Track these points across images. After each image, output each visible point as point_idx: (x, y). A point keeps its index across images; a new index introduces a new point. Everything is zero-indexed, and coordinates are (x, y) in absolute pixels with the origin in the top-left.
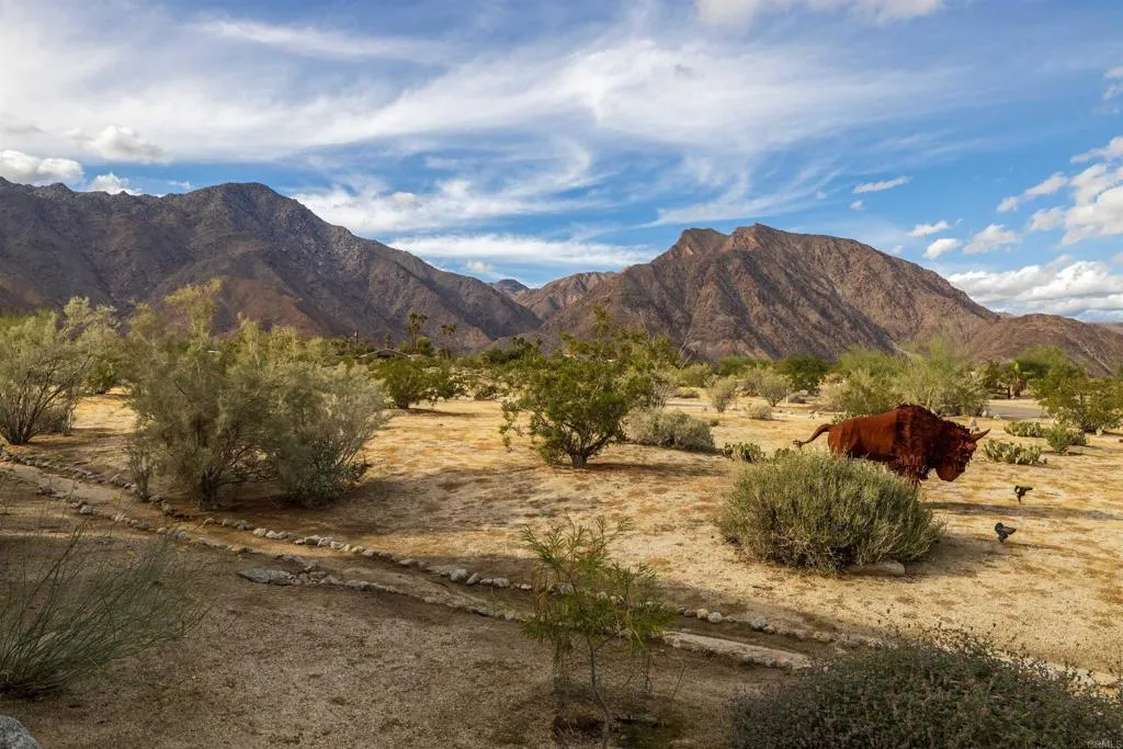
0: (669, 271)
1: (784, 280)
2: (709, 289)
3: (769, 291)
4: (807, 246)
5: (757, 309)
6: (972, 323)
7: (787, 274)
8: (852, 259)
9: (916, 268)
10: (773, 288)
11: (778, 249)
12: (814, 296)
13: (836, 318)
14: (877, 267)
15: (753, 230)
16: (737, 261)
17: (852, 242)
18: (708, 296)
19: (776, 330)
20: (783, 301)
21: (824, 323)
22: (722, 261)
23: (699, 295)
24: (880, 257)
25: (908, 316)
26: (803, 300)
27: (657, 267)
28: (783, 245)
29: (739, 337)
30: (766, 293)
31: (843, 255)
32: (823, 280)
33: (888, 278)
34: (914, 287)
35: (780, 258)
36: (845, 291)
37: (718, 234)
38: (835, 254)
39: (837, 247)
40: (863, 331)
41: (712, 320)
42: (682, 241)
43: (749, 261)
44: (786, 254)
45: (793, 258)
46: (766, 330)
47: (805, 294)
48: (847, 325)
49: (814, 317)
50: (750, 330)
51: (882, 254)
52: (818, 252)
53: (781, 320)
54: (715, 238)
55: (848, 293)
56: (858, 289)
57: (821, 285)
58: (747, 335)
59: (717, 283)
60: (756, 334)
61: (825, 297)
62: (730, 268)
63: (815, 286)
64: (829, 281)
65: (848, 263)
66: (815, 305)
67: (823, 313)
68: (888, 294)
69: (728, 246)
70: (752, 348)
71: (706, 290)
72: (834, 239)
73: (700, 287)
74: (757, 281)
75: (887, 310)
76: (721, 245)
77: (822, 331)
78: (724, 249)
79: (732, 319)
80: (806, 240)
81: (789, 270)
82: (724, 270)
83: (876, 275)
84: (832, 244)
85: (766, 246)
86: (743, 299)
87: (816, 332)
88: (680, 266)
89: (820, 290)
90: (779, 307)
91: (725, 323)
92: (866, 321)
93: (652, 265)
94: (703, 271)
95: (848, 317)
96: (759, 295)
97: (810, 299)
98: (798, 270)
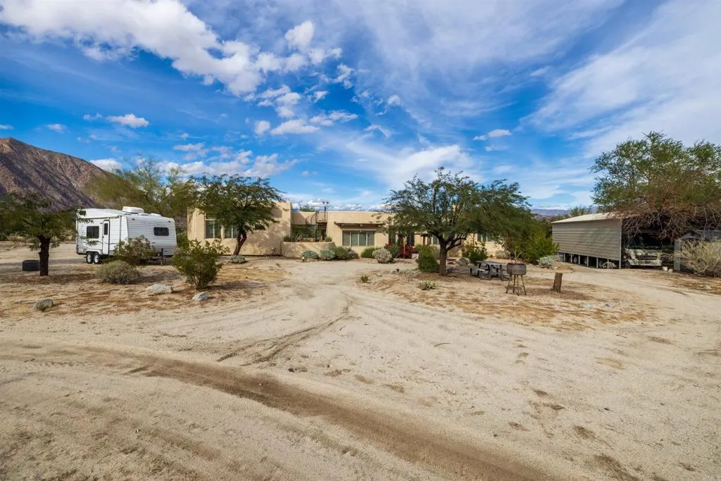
1: (35, 174)
3: (23, 180)
4: (51, 157)
7: (37, 171)
8: (82, 169)
10: (26, 178)
11: (29, 156)
12: (58, 186)
13: (73, 198)
14: (98, 175)
15: (7, 141)
17: (82, 160)
20: (35, 186)
21: (65, 200)
24: (100, 171)
26: (49, 187)
28: (33, 153)
30: (20, 179)
31: (77, 167)
32: (63, 178)
35: (31, 161)
36: (78, 185)
38: (71, 165)
39: (72, 161)
43: (6, 160)
44: (36, 160)
45: (41, 163)
47: (51, 184)
49: (58, 197)
51: (100, 169)
52: (59, 161)
55: (80, 186)
56: (87, 185)
57: (62, 180)
61: (64, 186)
63: (58, 180)
64: (67, 179)
65: (79, 171)
66: (59, 191)
67: (64, 195)
72: (70, 157)
74: (14, 172)
77: (64, 204)
80: (51, 155)
81: (38, 169)
84: (68, 159)
85: (19, 152)
89: (61, 182)
90: (31, 189)
95: (80, 198)
96: (15, 181)
97: (54, 187)
98: (45, 169)
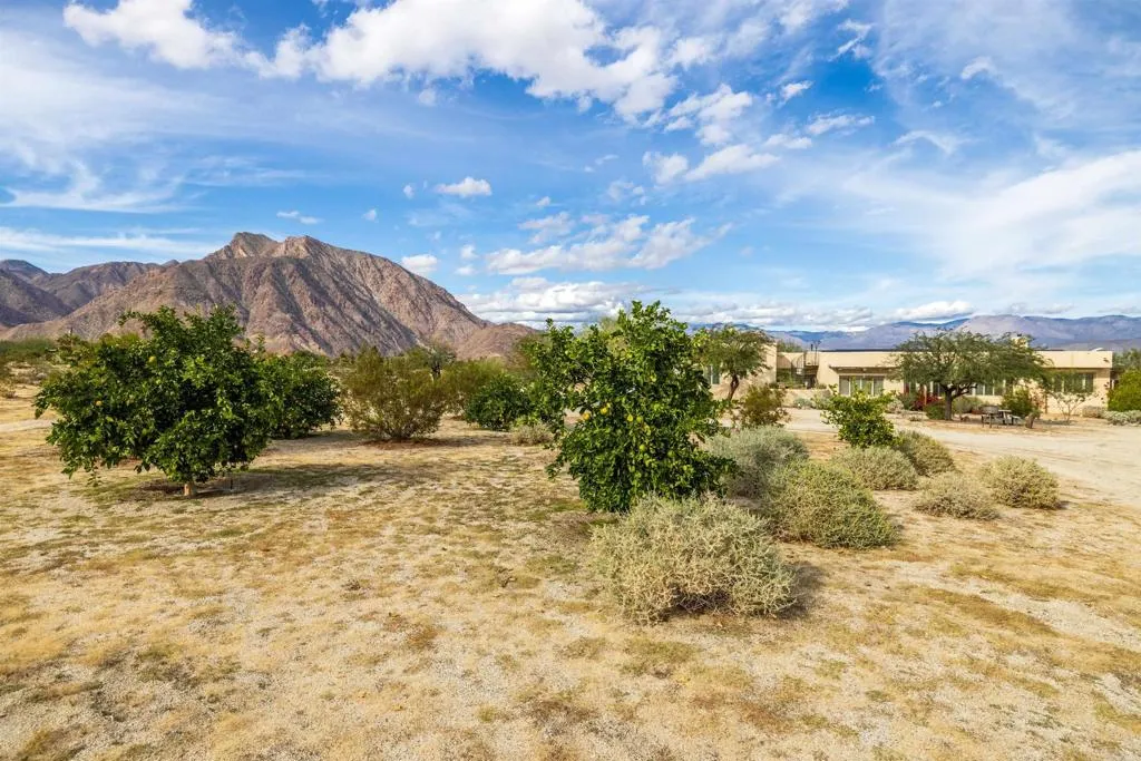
0: (225, 270)
1: (332, 286)
2: (265, 288)
3: (320, 296)
4: (350, 259)
5: (309, 309)
6: (469, 327)
7: (334, 281)
8: (385, 274)
9: (433, 286)
10: (323, 293)
11: (325, 260)
12: (358, 301)
13: (375, 320)
14: (404, 281)
15: (303, 241)
16: (291, 267)
17: (385, 260)
18: (264, 296)
19: (327, 327)
20: (333, 304)
21: (366, 322)
22: (277, 264)
23: (255, 293)
24: (408, 275)
25: (427, 320)
26: (348, 303)
27: (212, 265)
28: (330, 256)
29: (296, 332)
30: (317, 295)
31: (379, 270)
32: (363, 289)
33: (412, 290)
34: (431, 299)
35: (328, 267)
36: (381, 298)
37: (268, 239)
38: (372, 268)
39: (373, 262)
40: (396, 331)
41: (270, 316)
42: (235, 242)
43: (302, 268)
44: (333, 265)
45: (339, 269)
46: (319, 327)
47: (350, 299)
48: (383, 325)
49: (358, 318)
50: (305, 326)
51: (408, 272)
52: (358, 265)
53: (331, 319)
54: (268, 243)
55: (383, 300)
56: (391, 298)
57: (362, 292)
58: (302, 331)
59: (273, 284)
60: (310, 330)
61: (365, 301)
62: (285, 272)
63: (357, 293)
64: (368, 290)
65: (382, 276)
66: (358, 309)
67: (365, 315)
68: (412, 302)
69: (280, 252)
70: (306, 342)
71: (262, 290)
72: (371, 256)
73: (257, 286)
74: (309, 285)
75: (412, 314)
76: (273, 251)
77: (364, 329)
78: (276, 255)
79: (288, 316)
80: (349, 254)
81: (335, 278)
82: (279, 273)
83: (404, 288)
84: (369, 260)
85: (316, 256)
86: (298, 300)
87: (359, 330)
88: (236, 267)
89: (361, 296)
90: (329, 308)
91: (284, 320)
92: (396, 322)
93: (205, 261)
94: (258, 272)
95: (383, 318)
96: (311, 297)
97: (354, 303)
98: (343, 279)
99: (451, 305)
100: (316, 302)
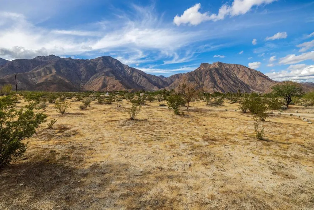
0: (199, 73)
1: (225, 74)
2: (208, 77)
3: (222, 77)
4: (230, 66)
5: (218, 81)
6: (270, 84)
7: (226, 73)
8: (240, 69)
9: (256, 71)
10: (222, 76)
11: (223, 67)
12: (232, 78)
13: (237, 83)
14: (246, 71)
15: (217, 63)
16: (214, 70)
17: (241, 65)
18: (208, 78)
19: (223, 86)
20: (225, 79)
21: (234, 84)
22: (211, 70)
23: (205, 78)
24: (248, 69)
25: (254, 82)
26: (229, 79)
27: (196, 72)
28: (224, 66)
29: (215, 87)
30: (221, 77)
31: (238, 68)
32: (234, 74)
33: (249, 73)
34: (255, 75)
35: (224, 69)
36: (239, 77)
37: (209, 64)
38: (237, 68)
39: (237, 66)
40: (244, 86)
41: (209, 83)
42: (201, 66)
43: (217, 70)
44: (225, 69)
45: (227, 69)
46: (221, 86)
47: (230, 77)
48: (240, 84)
49: (232, 83)
50: (218, 86)
52: (232, 68)
53: (224, 83)
54: (208, 65)
55: (240, 77)
56: (242, 76)
57: (233, 75)
58: (217, 87)
59: (210, 75)
60: (219, 87)
61: (234, 78)
62: (212, 72)
63: (232, 76)
64: (235, 74)
65: (239, 70)
66: (232, 80)
67: (234, 82)
68: (249, 77)
69: (211, 67)
70: (218, 90)
71: (207, 77)
72: (236, 65)
73: (206, 76)
74: (219, 75)
75: (249, 80)
76: (210, 67)
77: (234, 86)
78: (211, 68)
79: (213, 83)
81: (226, 72)
82: (211, 72)
83: (246, 73)
84: (236, 66)
85: (220, 67)
86: (216, 79)
87: (232, 86)
88: (201, 72)
90: (224, 80)
91: (212, 84)
92: (244, 83)
93: (194, 71)
94: (206, 73)
95: (240, 82)
96: (219, 78)
97: (231, 79)
98: (228, 72)
99: (262, 76)
100: (221, 79)
